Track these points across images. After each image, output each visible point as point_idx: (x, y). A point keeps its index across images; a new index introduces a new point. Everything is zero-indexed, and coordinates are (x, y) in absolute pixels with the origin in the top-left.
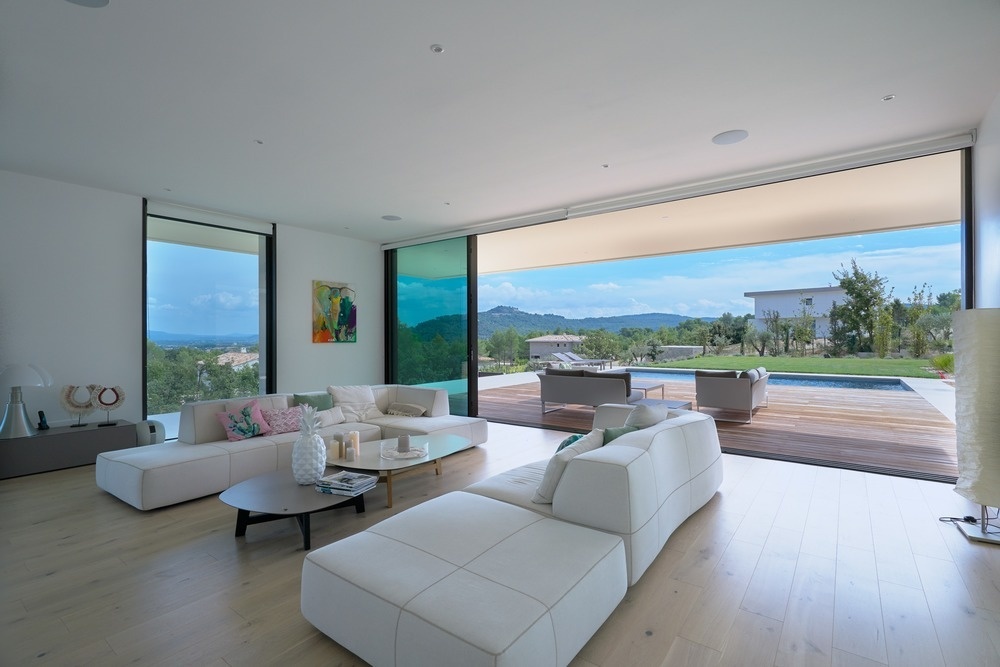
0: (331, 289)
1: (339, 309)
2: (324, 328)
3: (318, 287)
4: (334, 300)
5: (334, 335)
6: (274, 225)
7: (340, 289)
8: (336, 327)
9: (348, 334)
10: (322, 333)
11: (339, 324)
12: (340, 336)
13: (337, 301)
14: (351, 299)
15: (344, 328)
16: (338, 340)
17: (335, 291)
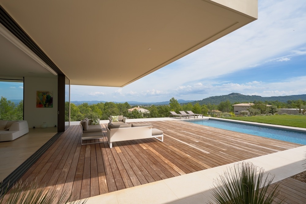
0: (43, 93)
1: (46, 98)
2: (40, 103)
3: (38, 93)
4: (44, 96)
5: (44, 105)
6: (24, 78)
7: (46, 93)
8: (44, 103)
9: (49, 105)
10: (39, 105)
11: (46, 102)
12: (46, 106)
13: (45, 96)
14: (51, 95)
15: (47, 104)
16: (45, 107)
17: (44, 93)
